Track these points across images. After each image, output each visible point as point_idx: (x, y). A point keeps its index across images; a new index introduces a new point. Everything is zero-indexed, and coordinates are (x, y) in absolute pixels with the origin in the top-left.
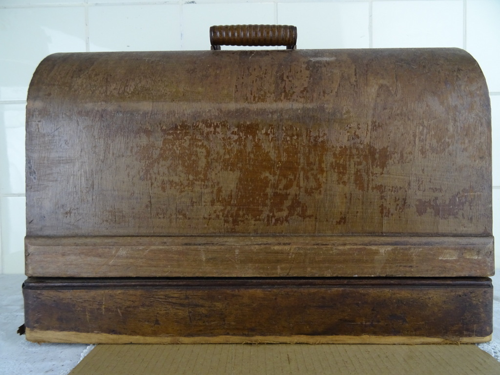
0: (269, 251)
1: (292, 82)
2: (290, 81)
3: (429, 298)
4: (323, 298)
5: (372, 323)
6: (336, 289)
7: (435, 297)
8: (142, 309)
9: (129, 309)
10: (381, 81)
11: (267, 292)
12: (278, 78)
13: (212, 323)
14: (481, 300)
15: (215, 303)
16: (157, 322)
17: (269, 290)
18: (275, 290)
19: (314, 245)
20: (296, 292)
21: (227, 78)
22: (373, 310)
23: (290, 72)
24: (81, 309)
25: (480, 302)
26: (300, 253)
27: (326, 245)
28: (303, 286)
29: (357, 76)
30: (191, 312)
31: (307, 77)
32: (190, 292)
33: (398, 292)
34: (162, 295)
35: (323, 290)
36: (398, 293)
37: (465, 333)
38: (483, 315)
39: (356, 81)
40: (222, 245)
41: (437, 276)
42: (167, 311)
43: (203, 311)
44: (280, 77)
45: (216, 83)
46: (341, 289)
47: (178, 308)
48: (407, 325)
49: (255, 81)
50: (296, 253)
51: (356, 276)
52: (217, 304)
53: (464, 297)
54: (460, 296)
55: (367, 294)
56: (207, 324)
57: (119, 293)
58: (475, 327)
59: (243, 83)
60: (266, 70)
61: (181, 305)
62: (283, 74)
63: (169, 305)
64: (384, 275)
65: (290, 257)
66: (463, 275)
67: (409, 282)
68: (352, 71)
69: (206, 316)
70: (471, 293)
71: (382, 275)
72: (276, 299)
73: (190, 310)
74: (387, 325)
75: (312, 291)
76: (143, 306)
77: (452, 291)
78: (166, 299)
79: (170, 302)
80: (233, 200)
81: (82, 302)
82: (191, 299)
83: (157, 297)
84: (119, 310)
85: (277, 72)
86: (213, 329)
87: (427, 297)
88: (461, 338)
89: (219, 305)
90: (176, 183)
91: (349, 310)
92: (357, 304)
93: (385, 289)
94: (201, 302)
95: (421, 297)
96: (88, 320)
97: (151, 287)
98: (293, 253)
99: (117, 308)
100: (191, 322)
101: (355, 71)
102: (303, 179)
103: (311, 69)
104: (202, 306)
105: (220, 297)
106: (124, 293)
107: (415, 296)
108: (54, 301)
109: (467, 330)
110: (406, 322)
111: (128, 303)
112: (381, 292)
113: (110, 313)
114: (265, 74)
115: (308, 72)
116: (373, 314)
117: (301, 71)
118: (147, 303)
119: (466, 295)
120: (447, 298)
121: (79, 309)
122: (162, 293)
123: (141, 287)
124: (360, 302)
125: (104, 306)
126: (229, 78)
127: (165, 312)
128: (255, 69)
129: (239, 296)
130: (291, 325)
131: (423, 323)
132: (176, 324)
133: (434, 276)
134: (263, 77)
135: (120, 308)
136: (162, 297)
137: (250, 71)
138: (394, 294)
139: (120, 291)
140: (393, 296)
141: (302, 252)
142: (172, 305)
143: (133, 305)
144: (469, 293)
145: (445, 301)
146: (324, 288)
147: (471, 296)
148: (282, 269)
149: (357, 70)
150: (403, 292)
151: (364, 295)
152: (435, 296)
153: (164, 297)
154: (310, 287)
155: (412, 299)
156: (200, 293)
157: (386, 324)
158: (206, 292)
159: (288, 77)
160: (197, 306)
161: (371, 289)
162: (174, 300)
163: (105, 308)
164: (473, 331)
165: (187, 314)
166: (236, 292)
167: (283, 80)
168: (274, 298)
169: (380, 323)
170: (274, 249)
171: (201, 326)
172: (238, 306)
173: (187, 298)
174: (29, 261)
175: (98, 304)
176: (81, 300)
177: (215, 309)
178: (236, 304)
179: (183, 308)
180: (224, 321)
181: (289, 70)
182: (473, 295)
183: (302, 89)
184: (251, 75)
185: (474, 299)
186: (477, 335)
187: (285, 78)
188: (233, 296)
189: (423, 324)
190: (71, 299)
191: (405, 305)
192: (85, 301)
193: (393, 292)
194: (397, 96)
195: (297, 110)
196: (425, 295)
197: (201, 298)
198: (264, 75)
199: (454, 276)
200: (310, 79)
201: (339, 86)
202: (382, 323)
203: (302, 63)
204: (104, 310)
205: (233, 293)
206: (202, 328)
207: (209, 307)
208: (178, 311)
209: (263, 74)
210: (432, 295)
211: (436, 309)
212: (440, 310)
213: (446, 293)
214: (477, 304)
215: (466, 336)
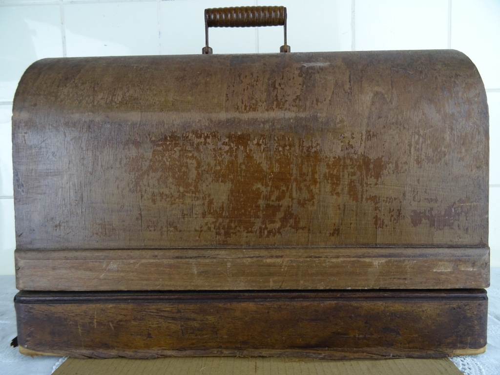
0: (261, 264)
1: (285, 90)
2: (282, 89)
3: (423, 311)
4: (316, 311)
5: (365, 335)
6: (330, 302)
7: (429, 310)
8: (133, 323)
9: (121, 323)
10: (376, 89)
11: (259, 306)
12: (270, 86)
13: (204, 336)
14: (475, 313)
15: (207, 317)
16: (149, 336)
17: (262, 303)
18: (268, 304)
19: (307, 257)
20: (288, 305)
21: (218, 86)
22: (366, 323)
23: (283, 79)
24: (73, 323)
25: (474, 315)
26: (293, 266)
27: (319, 257)
28: (296, 300)
29: (352, 83)
30: (183, 326)
31: (300, 84)
32: (182, 306)
33: (391, 305)
34: (153, 309)
35: (316, 303)
36: (392, 306)
37: (459, 345)
38: (477, 327)
39: (350, 89)
40: (214, 258)
41: (431, 288)
42: (160, 325)
43: (195, 324)
44: (272, 85)
45: (206, 92)
46: (334, 302)
47: (171, 321)
48: (400, 337)
49: (246, 89)
50: (289, 266)
51: (350, 288)
52: (210, 317)
53: (458, 310)
54: (454, 309)
55: (361, 307)
56: (199, 337)
57: (111, 308)
58: (469, 339)
59: (234, 91)
60: (258, 77)
61: (174, 319)
62: (275, 82)
63: (162, 318)
64: (378, 288)
65: (282, 270)
66: (457, 287)
67: (403, 294)
68: (346, 78)
69: (198, 330)
70: (466, 305)
71: (375, 288)
72: (268, 312)
73: (182, 323)
74: (380, 338)
75: (305, 305)
76: (135, 320)
77: (446, 304)
78: (158, 313)
79: (162, 316)
80: (224, 213)
81: (74, 316)
82: (183, 312)
83: (149, 311)
84: (111, 324)
85: (269, 79)
86: (205, 342)
87: (421, 310)
88: (454, 351)
89: (211, 319)
90: (166, 195)
91: (342, 324)
92: (351, 317)
93: (379, 302)
94: (193, 316)
95: (415, 310)
96: (80, 333)
97: (143, 301)
98: (285, 266)
99: (109, 321)
100: (183, 335)
101: (350, 77)
102: (296, 191)
103: (304, 75)
104: (194, 320)
105: (212, 310)
106: (115, 308)
107: (408, 309)
108: (46, 315)
109: (461, 342)
110: (400, 334)
111: (120, 317)
112: (374, 305)
113: (102, 327)
114: (257, 81)
115: (301, 79)
116: (366, 327)
117: (294, 78)
118: (139, 317)
119: (460, 308)
120: (441, 311)
121: (71, 323)
122: (154, 307)
123: (133, 301)
124: (353, 315)
125: (95, 320)
126: (220, 86)
127: (157, 325)
128: (246, 76)
129: (232, 309)
130: (284, 338)
131: (417, 335)
132: (168, 337)
133: (428, 288)
134: (255, 85)
135: (112, 322)
136: (154, 311)
137: (242, 78)
138: (388, 307)
139: (111, 305)
140: (387, 309)
141: (294, 264)
142: (164, 319)
143: (125, 319)
144: (464, 306)
145: (439, 314)
146: (317, 301)
147: (466, 308)
148: (274, 282)
149: (352, 77)
150: (397, 305)
151: (357, 308)
152: (429, 308)
153: (156, 311)
154: (302, 301)
155: (406, 311)
156: (192, 307)
157: (379, 336)
158: (198, 305)
159: (280, 84)
160: (189, 319)
161: (365, 303)
162: (166, 314)
163: (96, 322)
164: (466, 344)
165: (179, 327)
166: (228, 305)
167: (275, 88)
168: (267, 311)
169: (373, 336)
170: (266, 262)
171: (194, 339)
172: (230, 320)
173: (179, 311)
174: (20, 275)
175: (90, 318)
176: (73, 315)
177: (207, 323)
178: (229, 318)
179: (175, 322)
180: (216, 334)
181: (281, 77)
182: (467, 307)
183: (295, 98)
184: (242, 82)
185: (469, 311)
186: (470, 348)
187: (277, 86)
188: (225, 309)
189: (417, 337)
190: (62, 313)
191: (398, 317)
192: (77, 315)
193: (386, 305)
194: (392, 103)
195: (290, 119)
196: (418, 307)
197: (193, 312)
198: (255, 83)
199: (449, 288)
200: (303, 87)
201: (333, 93)
202: (375, 336)
203: (295, 69)
204: (96, 323)
205: (226, 306)
206: (194, 341)
207: (201, 321)
208: (170, 325)
209: (254, 81)
210: (426, 308)
211: (430, 321)
212: (433, 323)
213: (440, 306)
214: (471, 316)
215: (460, 348)
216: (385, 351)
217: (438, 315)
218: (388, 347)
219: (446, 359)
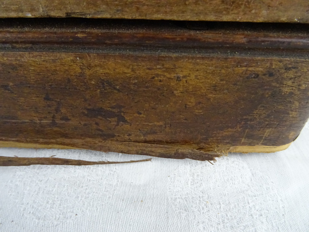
3: (178, 79)
5: (53, 120)
7: (193, 76)
25: (299, 90)
33: (97, 62)
36: (100, 66)
37: (243, 140)
41: (212, 18)
48: (127, 126)
53: (267, 78)
54: (257, 76)
55: (20, 66)
58: (268, 132)
66: (284, 19)
70: (287, 69)
74: (85, 125)
77: (239, 63)
87: (173, 75)
88: (231, 148)
95: (158, 75)
107: (141, 72)
109: (249, 137)
110: (125, 121)
116: (49, 106)
120: (221, 80)
131: (161, 123)
133: (202, 18)
138: (89, 67)
140: (88, 72)
144: (283, 71)
150: (111, 64)
152: (194, 73)
155: (136, 78)
157: (82, 123)
164: (259, 139)
169: (70, 122)
182: (291, 74)
185: (290, 83)
189: (161, 126)
191: (118, 90)
193: (84, 61)
196: (168, 70)
199: (260, 20)
202: (74, 122)
210: (185, 73)
211: (193, 100)
212: (200, 103)
213: (222, 68)
214: (291, 93)
215: (244, 144)
216: (100, 144)
217: (215, 88)
218: (105, 140)
219: (212, 162)
